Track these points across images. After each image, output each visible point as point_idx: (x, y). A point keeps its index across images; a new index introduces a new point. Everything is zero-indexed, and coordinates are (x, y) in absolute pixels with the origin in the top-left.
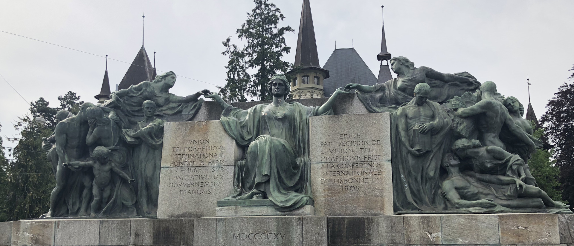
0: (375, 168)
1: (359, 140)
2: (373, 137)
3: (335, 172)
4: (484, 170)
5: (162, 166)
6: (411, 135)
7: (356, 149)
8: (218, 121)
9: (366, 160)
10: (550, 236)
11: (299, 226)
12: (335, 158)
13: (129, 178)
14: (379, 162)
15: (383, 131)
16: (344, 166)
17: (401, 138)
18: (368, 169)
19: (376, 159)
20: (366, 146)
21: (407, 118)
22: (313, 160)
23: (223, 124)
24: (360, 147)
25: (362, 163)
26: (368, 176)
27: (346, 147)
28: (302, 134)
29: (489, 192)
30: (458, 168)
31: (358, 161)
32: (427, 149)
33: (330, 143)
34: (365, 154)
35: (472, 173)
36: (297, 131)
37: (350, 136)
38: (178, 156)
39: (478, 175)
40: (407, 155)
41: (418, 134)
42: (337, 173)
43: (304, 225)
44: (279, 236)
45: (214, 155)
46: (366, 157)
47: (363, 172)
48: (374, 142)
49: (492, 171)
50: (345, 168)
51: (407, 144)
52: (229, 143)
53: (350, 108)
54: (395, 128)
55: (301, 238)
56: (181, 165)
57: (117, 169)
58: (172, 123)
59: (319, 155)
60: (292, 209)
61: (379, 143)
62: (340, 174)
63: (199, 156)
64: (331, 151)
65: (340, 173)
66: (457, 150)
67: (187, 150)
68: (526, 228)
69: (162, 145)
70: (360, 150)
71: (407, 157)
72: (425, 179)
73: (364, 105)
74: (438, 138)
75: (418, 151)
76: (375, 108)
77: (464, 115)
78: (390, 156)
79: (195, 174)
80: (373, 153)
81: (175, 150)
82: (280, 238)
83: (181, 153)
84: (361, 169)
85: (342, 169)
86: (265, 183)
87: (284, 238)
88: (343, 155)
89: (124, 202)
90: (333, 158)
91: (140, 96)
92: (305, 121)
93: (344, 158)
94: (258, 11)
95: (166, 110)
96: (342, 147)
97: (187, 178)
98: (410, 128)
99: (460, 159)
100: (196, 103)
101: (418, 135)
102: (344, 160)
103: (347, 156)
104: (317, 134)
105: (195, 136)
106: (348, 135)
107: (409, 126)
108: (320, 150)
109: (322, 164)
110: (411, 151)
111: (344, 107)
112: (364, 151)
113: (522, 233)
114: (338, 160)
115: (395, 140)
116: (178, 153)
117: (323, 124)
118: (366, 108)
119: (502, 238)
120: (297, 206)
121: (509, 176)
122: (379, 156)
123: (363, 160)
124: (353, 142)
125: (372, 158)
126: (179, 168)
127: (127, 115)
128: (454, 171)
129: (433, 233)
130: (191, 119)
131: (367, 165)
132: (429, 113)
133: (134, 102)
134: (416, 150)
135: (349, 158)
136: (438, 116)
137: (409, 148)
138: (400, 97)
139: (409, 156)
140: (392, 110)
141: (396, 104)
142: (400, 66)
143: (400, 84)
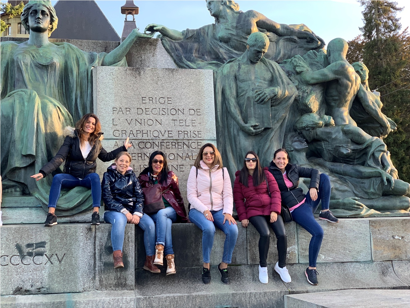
0: (194, 150)
1: (170, 107)
2: (190, 104)
3: (135, 155)
6: (243, 105)
7: (166, 120)
9: (181, 137)
11: (89, 241)
12: (135, 132)
14: (199, 141)
15: (204, 95)
16: (148, 145)
17: (230, 108)
18: (184, 151)
19: (195, 136)
20: (181, 116)
21: (236, 80)
24: (171, 117)
25: (175, 141)
26: (184, 162)
27: (151, 117)
28: (81, 93)
30: (304, 154)
31: (169, 138)
32: (266, 125)
33: (127, 110)
34: (180, 129)
36: (73, 87)
37: (157, 100)
40: (238, 132)
41: (253, 103)
42: (138, 156)
43: (97, 239)
44: (54, 259)
46: (180, 132)
47: (176, 155)
48: (192, 112)
50: (150, 149)
51: (239, 118)
53: (152, 59)
54: (220, 93)
55: (93, 261)
59: (110, 126)
61: (198, 114)
62: (143, 158)
64: (129, 122)
65: (143, 155)
66: (304, 128)
68: (402, 237)
70: (171, 122)
71: (238, 135)
73: (172, 56)
74: (282, 111)
75: (255, 127)
77: (312, 81)
78: (215, 133)
80: (190, 128)
82: (56, 262)
84: (174, 151)
85: (145, 150)
86: (25, 168)
87: (62, 262)
88: (145, 128)
90: (131, 133)
92: (86, 73)
93: (149, 133)
96: (146, 117)
98: (242, 94)
101: (254, 105)
102: (149, 136)
103: (152, 131)
104: (107, 94)
106: (154, 99)
107: (240, 91)
108: (111, 119)
109: (115, 141)
110: (244, 127)
111: (143, 57)
112: (177, 123)
113: (398, 245)
114: (140, 136)
115: (221, 111)
117: (116, 79)
118: (175, 61)
119: (375, 253)
121: (370, 166)
122: (200, 133)
123: (177, 138)
124: (161, 109)
125: (189, 135)
128: (301, 157)
131: (182, 145)
132: (268, 76)
134: (252, 126)
135: (156, 134)
136: (280, 80)
137: (242, 122)
138: (222, 50)
139: (241, 134)
140: (214, 68)
141: (218, 60)
142: (221, 7)
143: (222, 32)
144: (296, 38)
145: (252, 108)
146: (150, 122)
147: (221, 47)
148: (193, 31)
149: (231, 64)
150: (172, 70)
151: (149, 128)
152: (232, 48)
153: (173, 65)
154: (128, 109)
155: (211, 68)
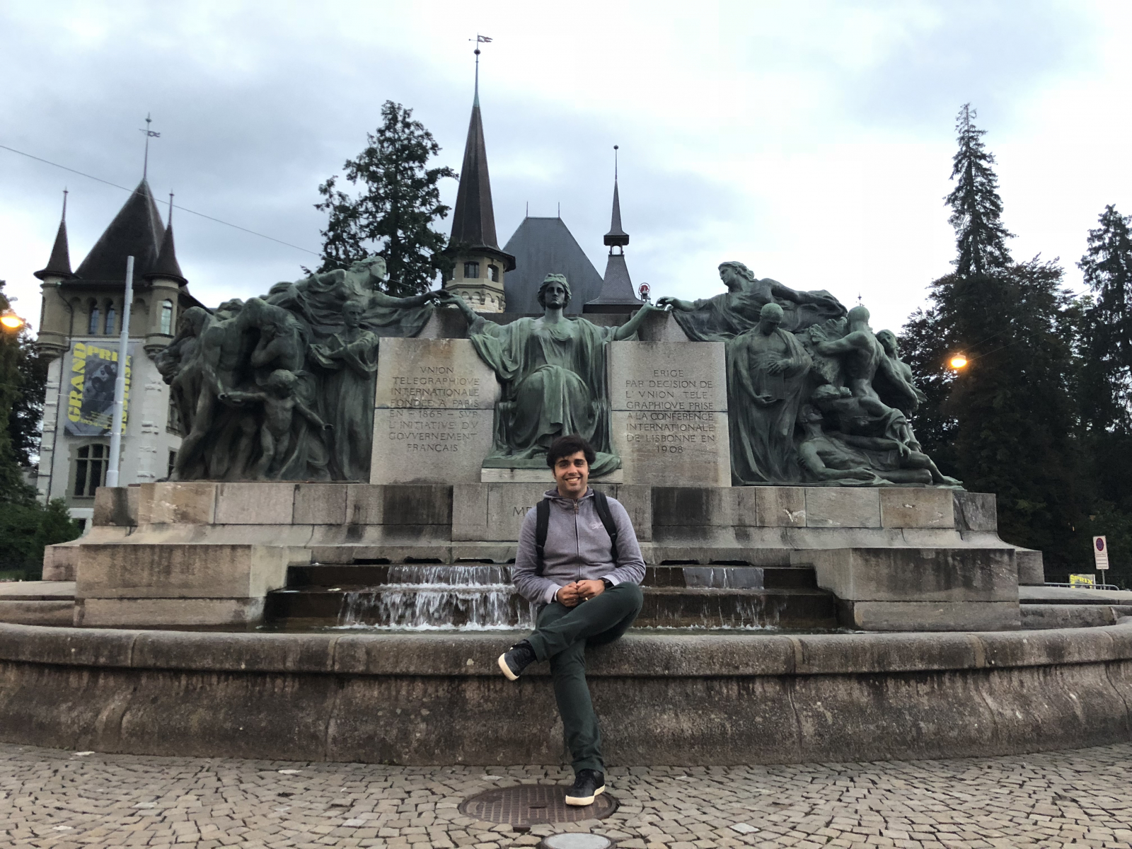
0: (706, 421)
1: (682, 379)
2: (702, 377)
3: (648, 425)
4: (855, 430)
5: (376, 406)
6: (756, 376)
7: (678, 393)
8: (468, 340)
10: (942, 517)
12: (647, 404)
13: (322, 422)
14: (710, 413)
15: (716, 368)
16: (661, 416)
17: (742, 379)
18: (696, 422)
19: (706, 408)
20: (692, 389)
21: (749, 352)
22: (614, 406)
23: (475, 346)
24: (683, 390)
25: (686, 413)
26: (695, 433)
27: (663, 389)
28: (596, 366)
29: (862, 460)
30: (819, 426)
31: (681, 410)
32: (779, 397)
34: (691, 401)
35: (838, 433)
36: (588, 360)
37: (669, 373)
38: (403, 392)
39: (846, 437)
40: (750, 404)
41: (766, 375)
42: (651, 427)
45: (461, 392)
46: (692, 405)
47: (687, 427)
48: (704, 384)
49: (865, 431)
50: (662, 420)
51: (751, 389)
52: (486, 375)
53: (663, 332)
56: (408, 405)
57: (304, 407)
58: (392, 338)
59: (624, 399)
60: (597, 474)
61: (710, 386)
62: (655, 429)
63: (437, 392)
64: (642, 394)
65: (655, 426)
66: (819, 399)
67: (418, 382)
68: (913, 506)
69: (376, 372)
70: (683, 394)
71: (750, 407)
72: (777, 439)
73: (683, 329)
74: (796, 383)
75: (767, 399)
76: (701, 335)
77: (829, 352)
79: (432, 420)
80: (702, 400)
81: (399, 381)
83: (409, 387)
84: (686, 423)
85: (657, 421)
86: (552, 435)
88: (658, 400)
89: (310, 461)
90: (644, 405)
91: (331, 293)
92: (600, 347)
93: (661, 405)
94: (388, 134)
95: (372, 318)
96: (658, 389)
97: (420, 425)
98: (754, 366)
99: (823, 414)
100: (423, 310)
101: (767, 377)
102: (661, 408)
103: (664, 403)
104: (621, 368)
105: (432, 361)
106: (666, 372)
107: (752, 363)
108: (625, 392)
109: (629, 412)
110: (756, 399)
111: (654, 330)
112: (689, 395)
113: (909, 513)
114: (652, 408)
115: (733, 383)
116: (404, 386)
117: (629, 353)
118: (686, 333)
119: (885, 519)
120: (605, 470)
121: (888, 438)
122: (711, 405)
123: (688, 409)
124: (673, 382)
125: (700, 407)
126: (405, 410)
127: (311, 323)
128: (816, 429)
129: (795, 511)
130: (415, 336)
131: (694, 417)
132: (782, 347)
133: (320, 302)
134: (764, 398)
135: (668, 406)
136: (794, 352)
137: (754, 395)
138: (735, 321)
139: (753, 406)
140: (727, 340)
141: (731, 331)
142: (735, 276)
143: (735, 302)
144: (816, 306)
145: (765, 381)
146: (662, 395)
147: (734, 317)
148: (705, 301)
149: (743, 335)
150: (684, 344)
151: (661, 400)
152: (745, 317)
153: (684, 338)
154: (641, 382)
155: (723, 340)
